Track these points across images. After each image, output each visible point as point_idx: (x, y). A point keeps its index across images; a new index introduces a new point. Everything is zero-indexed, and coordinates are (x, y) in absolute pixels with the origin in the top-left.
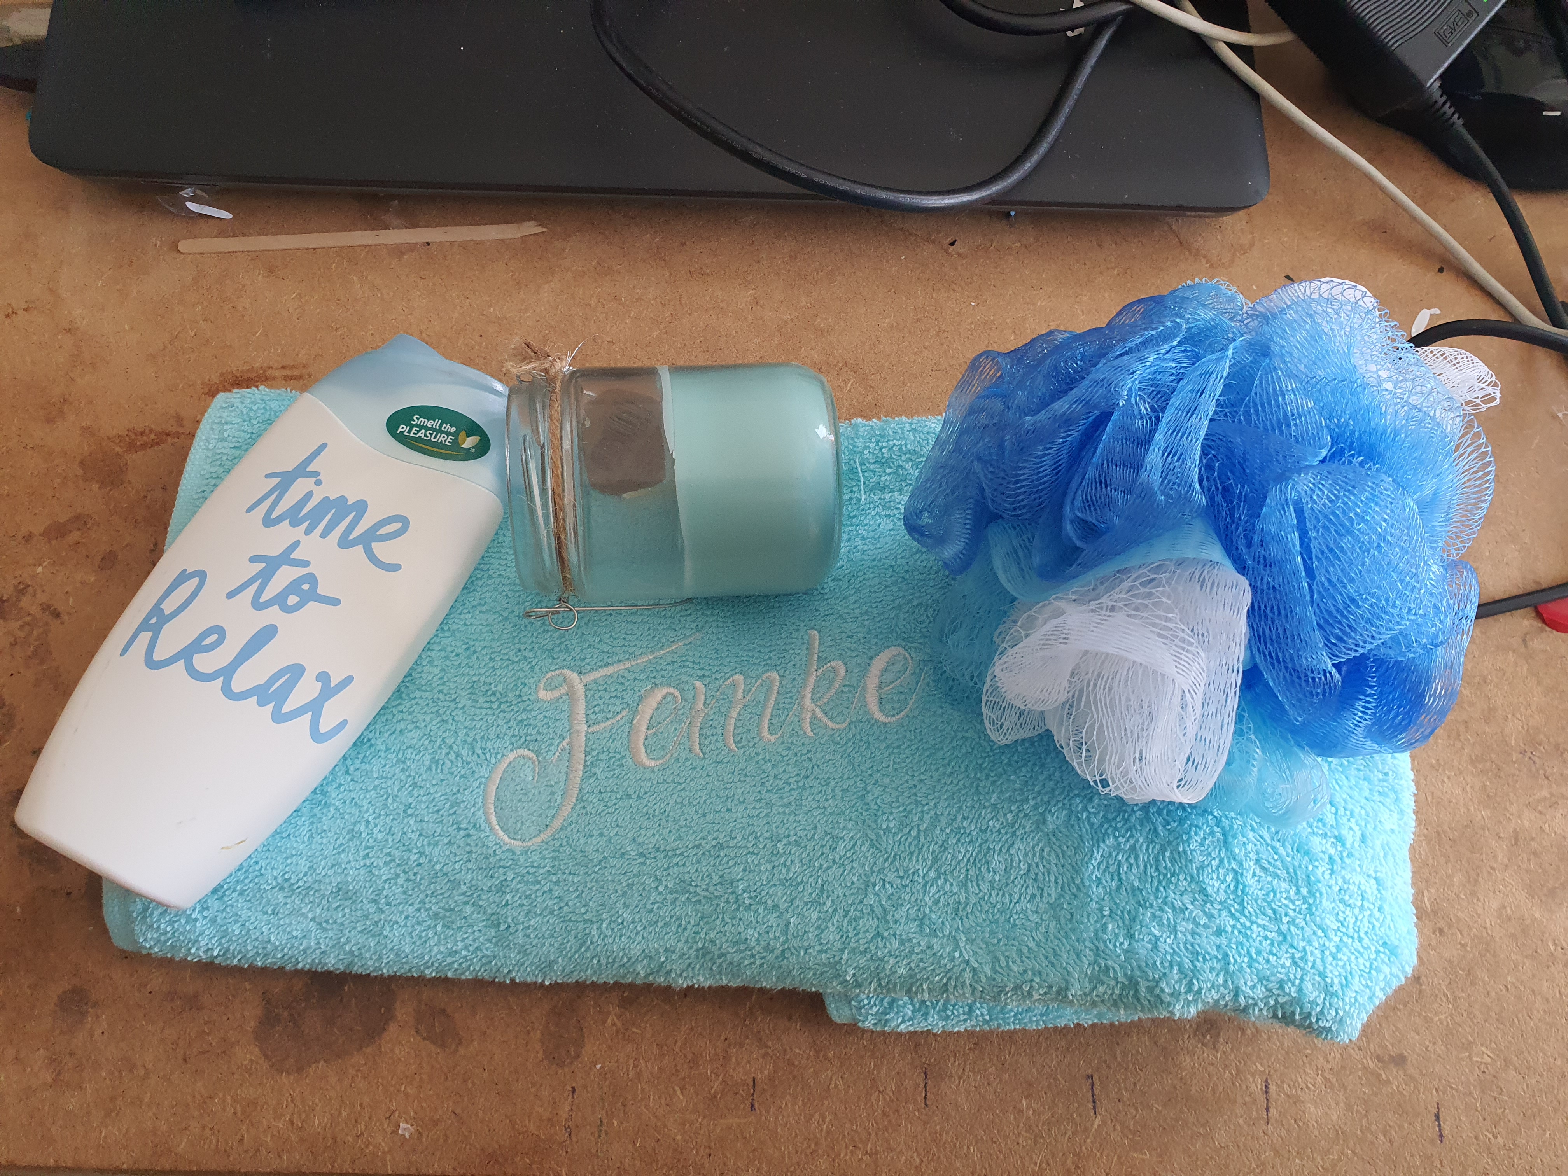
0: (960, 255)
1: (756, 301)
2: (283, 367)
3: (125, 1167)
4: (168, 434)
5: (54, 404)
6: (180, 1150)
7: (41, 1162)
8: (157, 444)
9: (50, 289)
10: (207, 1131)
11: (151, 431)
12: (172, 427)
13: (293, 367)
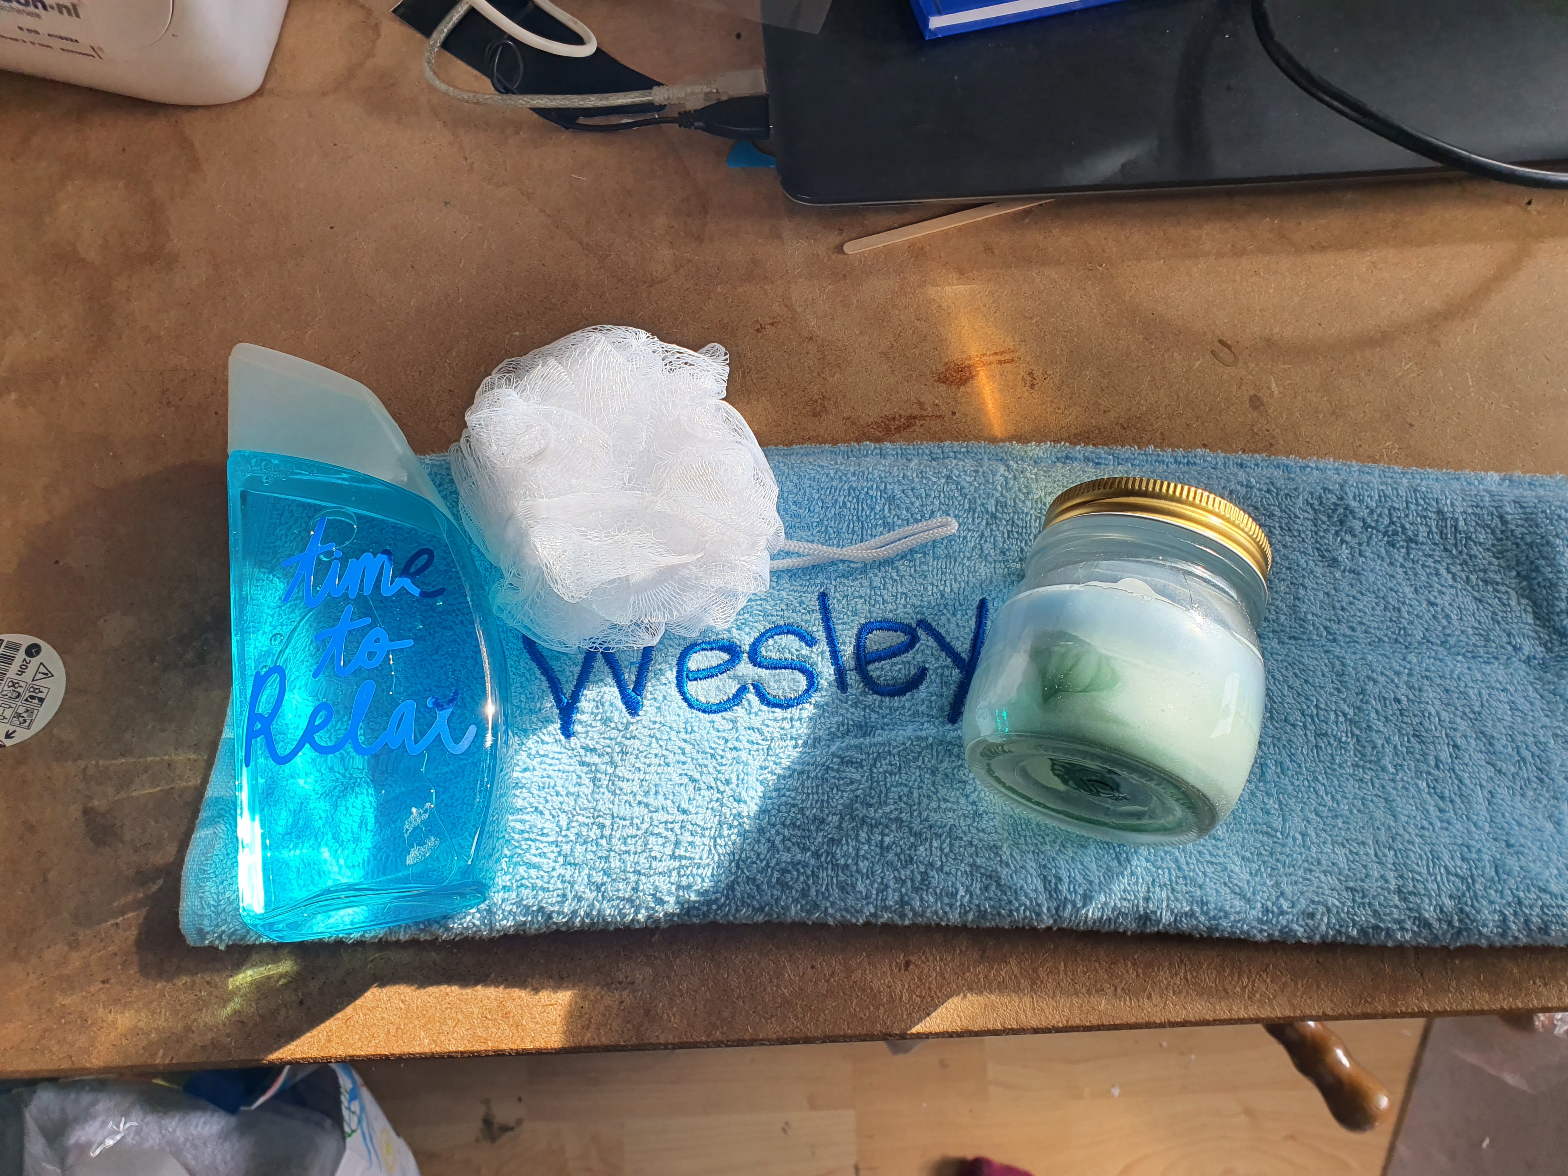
0: (1539, 212)
1: (1374, 264)
2: (996, 354)
3: (1060, 1025)
4: (915, 418)
5: (816, 401)
6: (1102, 1008)
7: (990, 1027)
8: (909, 426)
9: (786, 306)
10: (1119, 991)
11: (900, 416)
12: (915, 410)
13: (1002, 353)
